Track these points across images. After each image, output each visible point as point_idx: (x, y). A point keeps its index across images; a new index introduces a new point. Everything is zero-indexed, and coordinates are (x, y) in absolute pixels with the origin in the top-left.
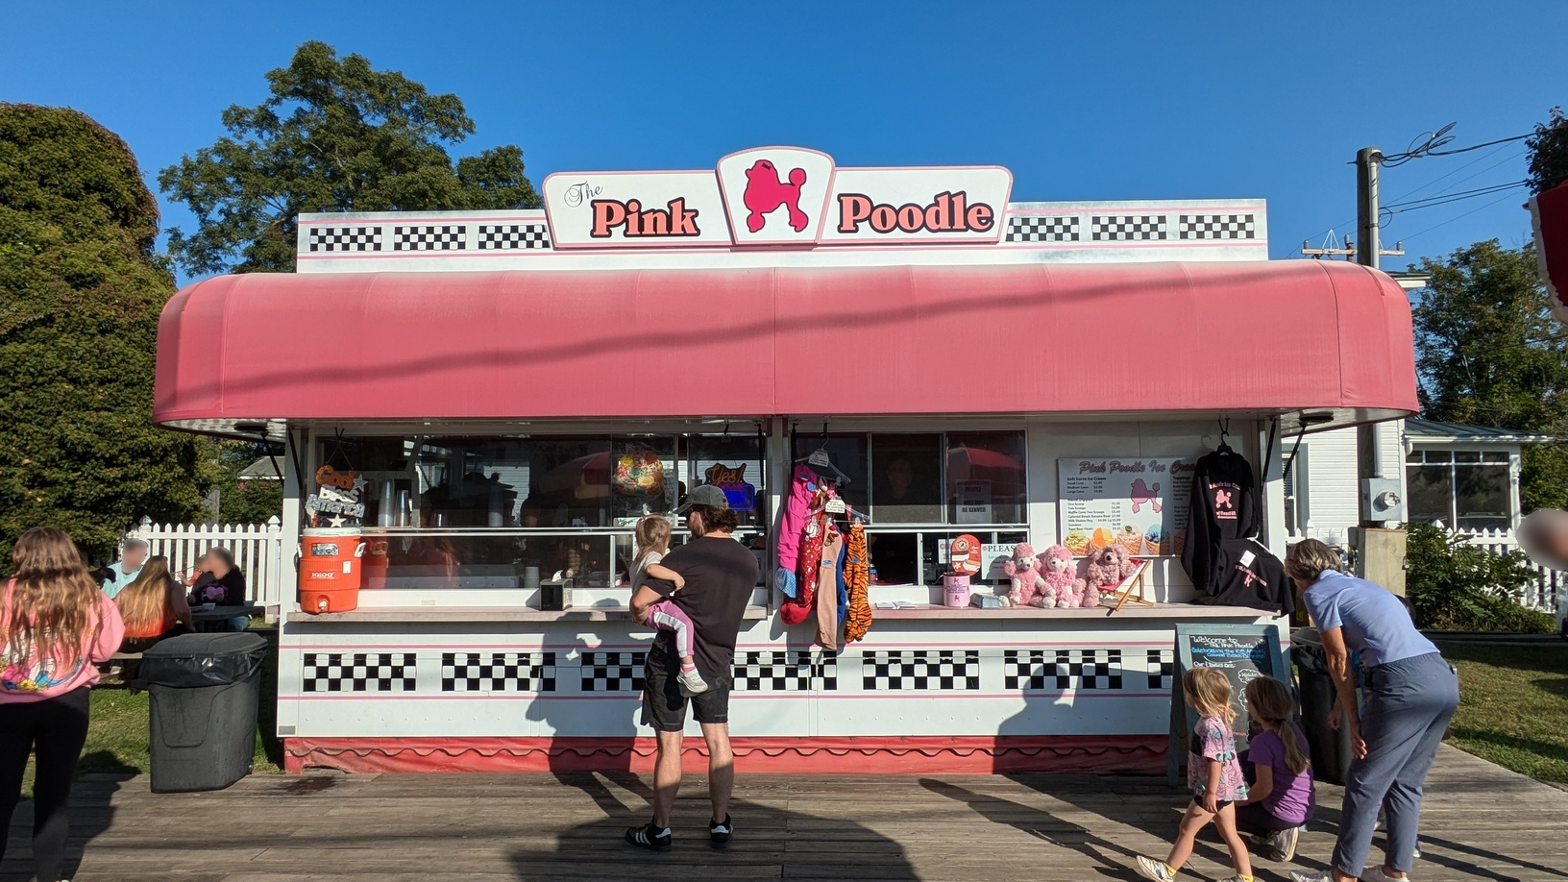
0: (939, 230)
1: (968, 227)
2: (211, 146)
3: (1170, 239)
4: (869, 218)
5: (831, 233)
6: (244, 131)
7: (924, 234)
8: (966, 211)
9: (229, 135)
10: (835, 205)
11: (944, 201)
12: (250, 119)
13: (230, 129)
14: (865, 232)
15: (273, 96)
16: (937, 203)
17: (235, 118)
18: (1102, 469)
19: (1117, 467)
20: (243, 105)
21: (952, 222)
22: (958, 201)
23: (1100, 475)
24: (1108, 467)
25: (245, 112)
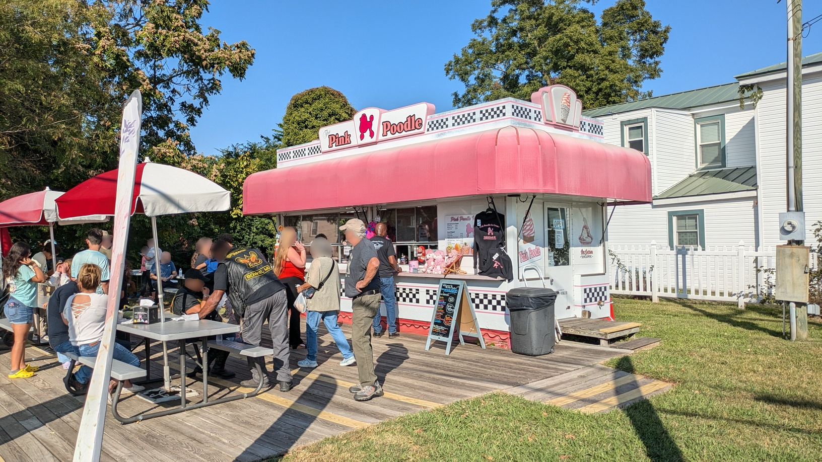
0: (408, 131)
1: (416, 128)
2: (467, 45)
3: (478, 121)
4: (390, 130)
5: (381, 138)
6: (483, 32)
7: (404, 133)
8: (415, 122)
9: (476, 37)
10: (381, 126)
11: (409, 119)
12: (486, 23)
13: (476, 33)
14: (389, 135)
15: (493, 9)
16: (407, 121)
17: (477, 26)
18: (457, 220)
19: (463, 219)
20: (480, 19)
21: (411, 128)
22: (413, 118)
23: (457, 222)
24: (459, 219)
25: (481, 22)
